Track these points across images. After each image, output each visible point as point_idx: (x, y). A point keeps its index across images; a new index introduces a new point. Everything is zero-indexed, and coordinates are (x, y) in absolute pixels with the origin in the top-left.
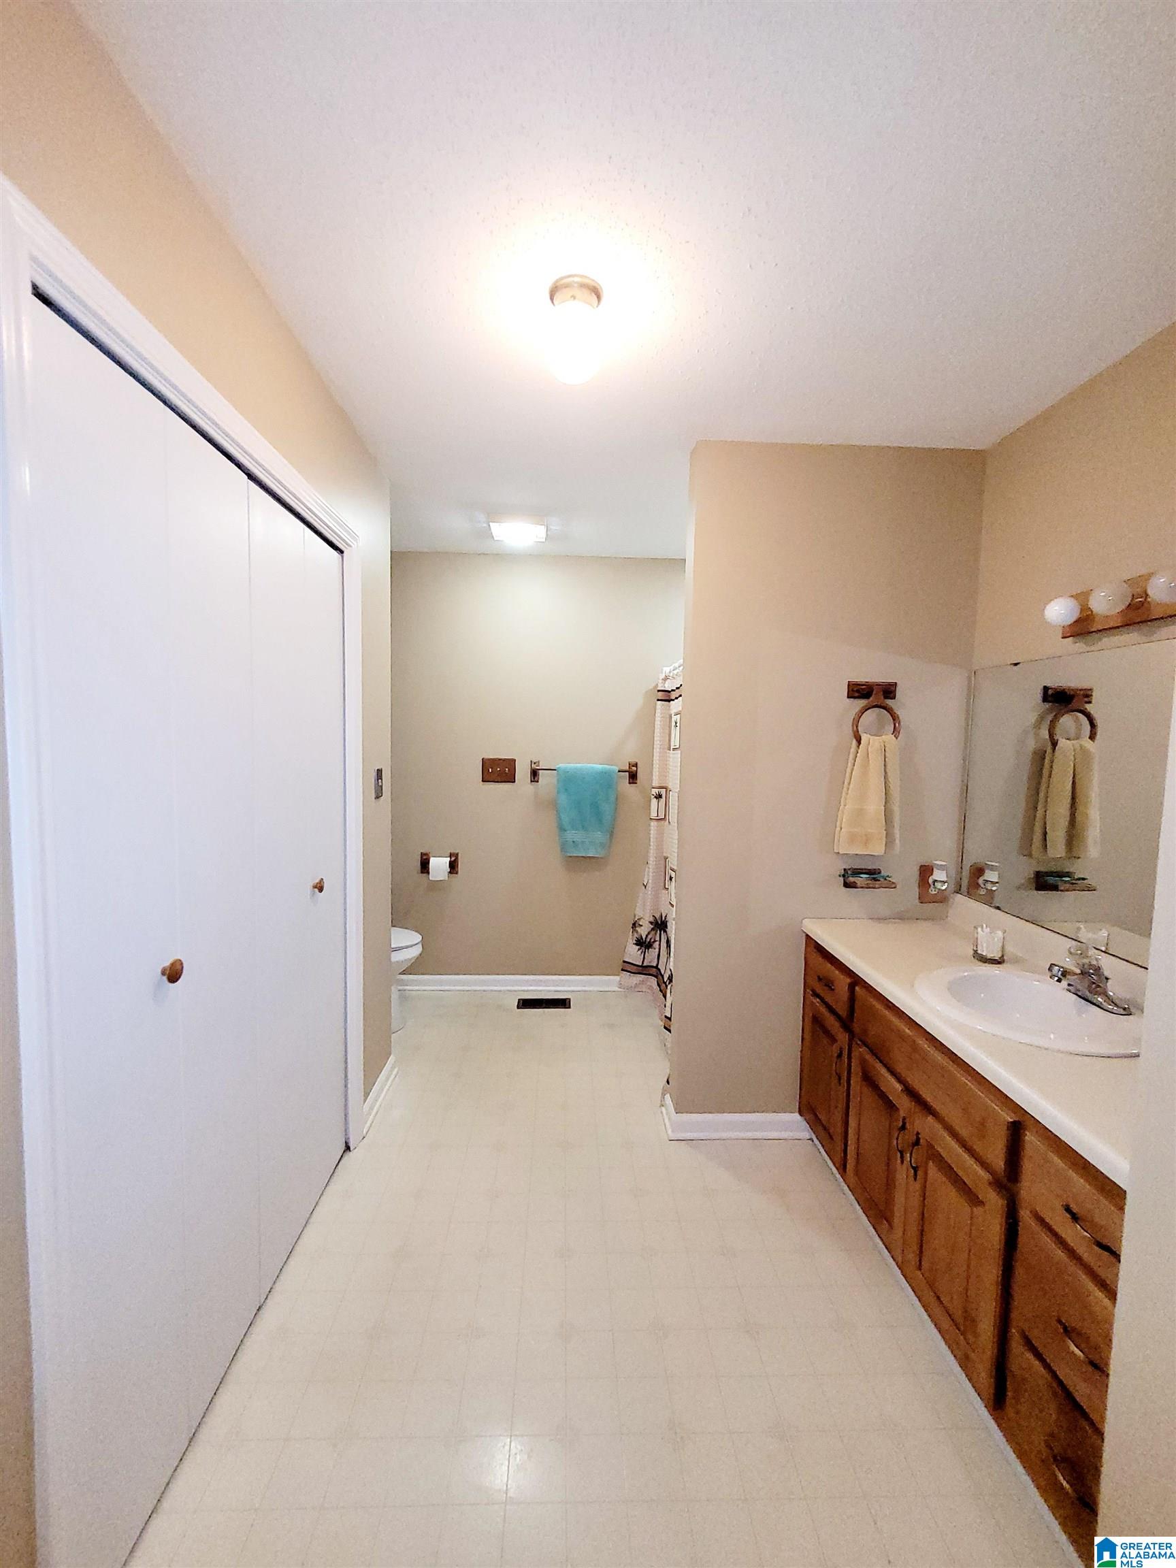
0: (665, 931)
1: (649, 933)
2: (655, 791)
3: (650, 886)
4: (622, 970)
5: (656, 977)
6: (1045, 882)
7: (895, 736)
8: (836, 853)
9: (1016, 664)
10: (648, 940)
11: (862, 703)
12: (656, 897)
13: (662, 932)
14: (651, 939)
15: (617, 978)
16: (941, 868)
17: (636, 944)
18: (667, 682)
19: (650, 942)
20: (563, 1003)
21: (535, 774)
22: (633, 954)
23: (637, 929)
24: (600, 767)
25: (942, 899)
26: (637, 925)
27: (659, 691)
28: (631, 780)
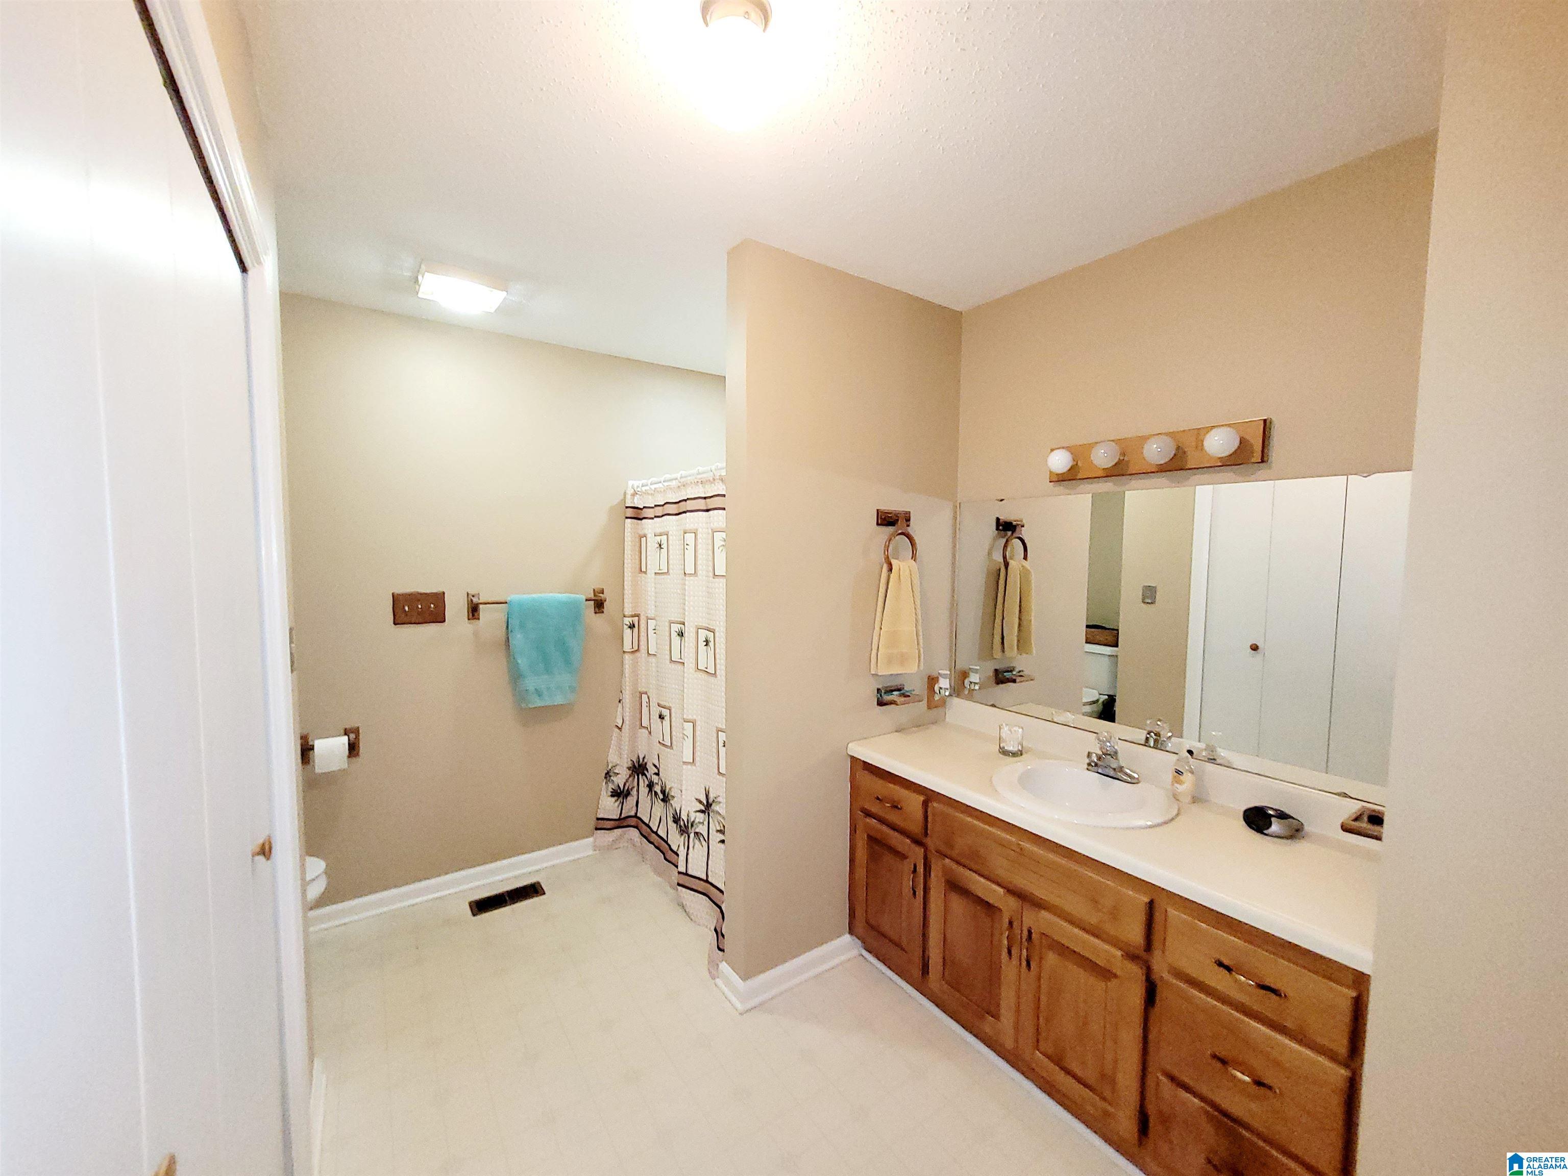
0: (644, 774)
1: (627, 781)
2: (627, 621)
3: (626, 728)
4: (597, 829)
5: (636, 827)
6: (1002, 677)
7: (914, 560)
8: (873, 675)
9: (1002, 500)
10: (626, 788)
11: (891, 529)
12: (633, 738)
13: (640, 776)
14: (628, 787)
15: (591, 839)
16: (944, 676)
17: (612, 796)
18: (636, 498)
19: (628, 789)
20: (532, 891)
21: (474, 610)
22: (609, 807)
23: (612, 778)
24: (563, 597)
25: (943, 703)
26: (611, 774)
27: (627, 507)
28: (597, 609)
